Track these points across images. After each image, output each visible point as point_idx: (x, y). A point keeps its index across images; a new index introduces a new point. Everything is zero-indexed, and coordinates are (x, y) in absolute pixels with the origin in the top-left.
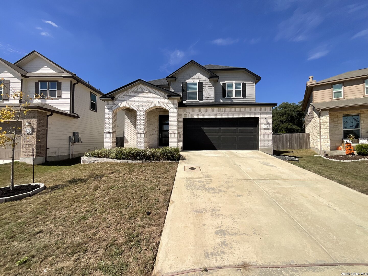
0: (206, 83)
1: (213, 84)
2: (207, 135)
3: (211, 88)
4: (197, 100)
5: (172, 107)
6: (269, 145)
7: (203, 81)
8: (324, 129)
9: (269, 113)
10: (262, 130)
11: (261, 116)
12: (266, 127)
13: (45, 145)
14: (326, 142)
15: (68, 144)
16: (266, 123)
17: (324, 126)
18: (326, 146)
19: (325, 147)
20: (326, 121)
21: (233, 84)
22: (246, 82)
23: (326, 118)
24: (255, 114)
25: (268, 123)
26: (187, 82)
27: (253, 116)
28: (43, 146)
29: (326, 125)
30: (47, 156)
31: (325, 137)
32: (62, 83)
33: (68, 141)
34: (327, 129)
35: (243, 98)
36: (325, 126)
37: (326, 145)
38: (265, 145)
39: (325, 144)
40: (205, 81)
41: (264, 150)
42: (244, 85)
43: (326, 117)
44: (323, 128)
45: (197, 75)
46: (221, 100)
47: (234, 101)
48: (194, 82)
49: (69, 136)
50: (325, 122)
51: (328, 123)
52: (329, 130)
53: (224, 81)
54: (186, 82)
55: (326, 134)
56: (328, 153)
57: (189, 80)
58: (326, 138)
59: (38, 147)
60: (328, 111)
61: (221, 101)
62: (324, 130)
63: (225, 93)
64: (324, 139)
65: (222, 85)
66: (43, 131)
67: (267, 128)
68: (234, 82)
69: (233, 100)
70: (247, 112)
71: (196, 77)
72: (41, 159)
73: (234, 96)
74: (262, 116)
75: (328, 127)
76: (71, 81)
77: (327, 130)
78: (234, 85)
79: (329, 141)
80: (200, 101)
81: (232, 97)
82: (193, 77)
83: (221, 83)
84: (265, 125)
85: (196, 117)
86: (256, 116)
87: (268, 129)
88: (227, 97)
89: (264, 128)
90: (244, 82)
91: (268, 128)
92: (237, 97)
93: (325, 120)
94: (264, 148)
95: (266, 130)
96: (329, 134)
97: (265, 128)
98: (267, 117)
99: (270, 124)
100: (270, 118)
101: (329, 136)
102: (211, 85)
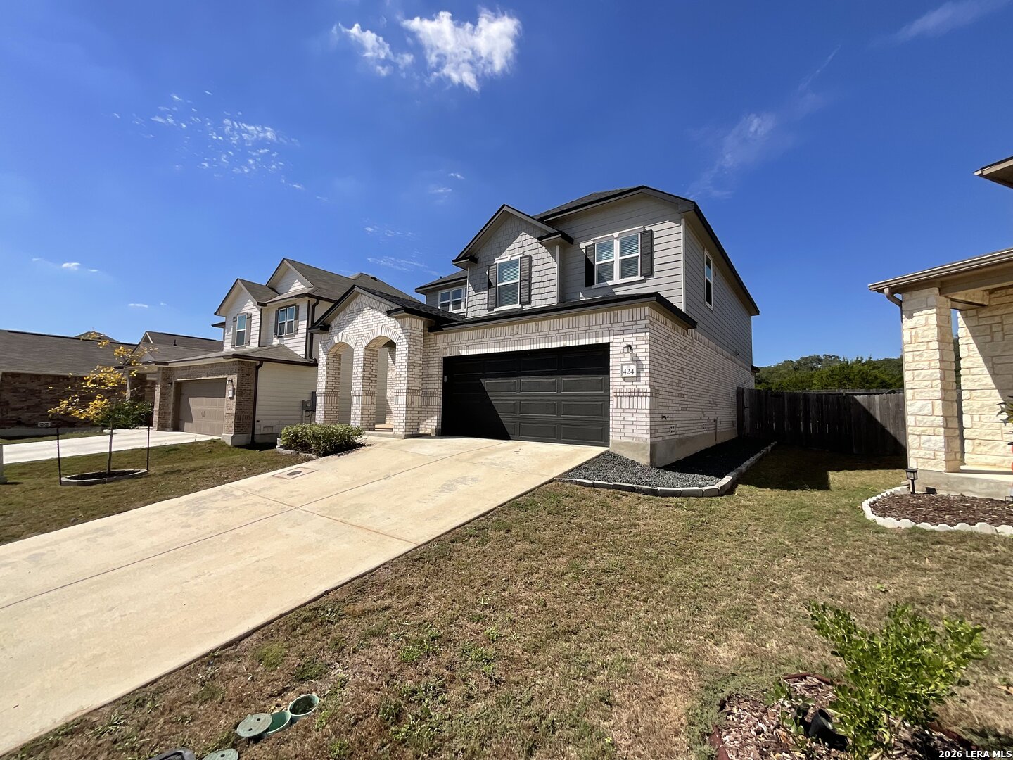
0: (540, 256)
1: (554, 256)
2: (491, 398)
3: (550, 265)
4: (518, 306)
5: (401, 335)
6: (639, 431)
7: (532, 253)
8: (916, 372)
9: (639, 327)
10: (619, 383)
11: (615, 337)
12: (627, 371)
13: (252, 416)
14: (928, 433)
15: (300, 413)
16: (629, 359)
17: (917, 359)
18: (928, 449)
19: (922, 453)
20: (926, 333)
21: (615, 241)
22: (654, 228)
23: (923, 322)
24: (597, 336)
25: (635, 359)
26: (498, 262)
27: (593, 341)
28: (248, 417)
29: (926, 355)
30: (257, 432)
31: (926, 406)
32: (300, 307)
33: (301, 408)
34: (929, 372)
35: (642, 278)
36: (921, 356)
37: (926, 446)
38: (626, 431)
39: (924, 438)
40: (536, 251)
41: (622, 447)
42: (648, 238)
43: (927, 319)
44: (912, 366)
45: (519, 239)
46: (581, 295)
47: (617, 294)
48: (513, 258)
49: (301, 400)
50: (920, 340)
51: (935, 345)
52: (937, 373)
53: (589, 239)
54: (496, 262)
55: (925, 395)
56: (938, 484)
57: (502, 256)
58: (925, 412)
59: (238, 419)
60: (936, 290)
61: (582, 297)
62: (918, 376)
63: (590, 274)
64: (919, 418)
65: (584, 251)
66: (248, 392)
67: (631, 375)
68: (616, 234)
69: (614, 290)
70: (577, 329)
71: (517, 245)
72: (244, 439)
73: (617, 280)
74: (619, 337)
75: (933, 364)
76: (309, 301)
77: (931, 375)
78: (617, 244)
79: (939, 426)
80: (524, 307)
81: (610, 283)
82: (512, 247)
83: (582, 246)
84: (624, 367)
85: (463, 353)
86: (601, 340)
87: (637, 379)
88: (596, 285)
89: (624, 375)
90: (648, 229)
91: (635, 375)
92: (625, 279)
93: (920, 331)
94: (624, 440)
95: (631, 383)
96: (938, 394)
97: (627, 375)
98: (634, 339)
99: (643, 363)
100: (644, 342)
101: (939, 403)
102: (551, 259)
